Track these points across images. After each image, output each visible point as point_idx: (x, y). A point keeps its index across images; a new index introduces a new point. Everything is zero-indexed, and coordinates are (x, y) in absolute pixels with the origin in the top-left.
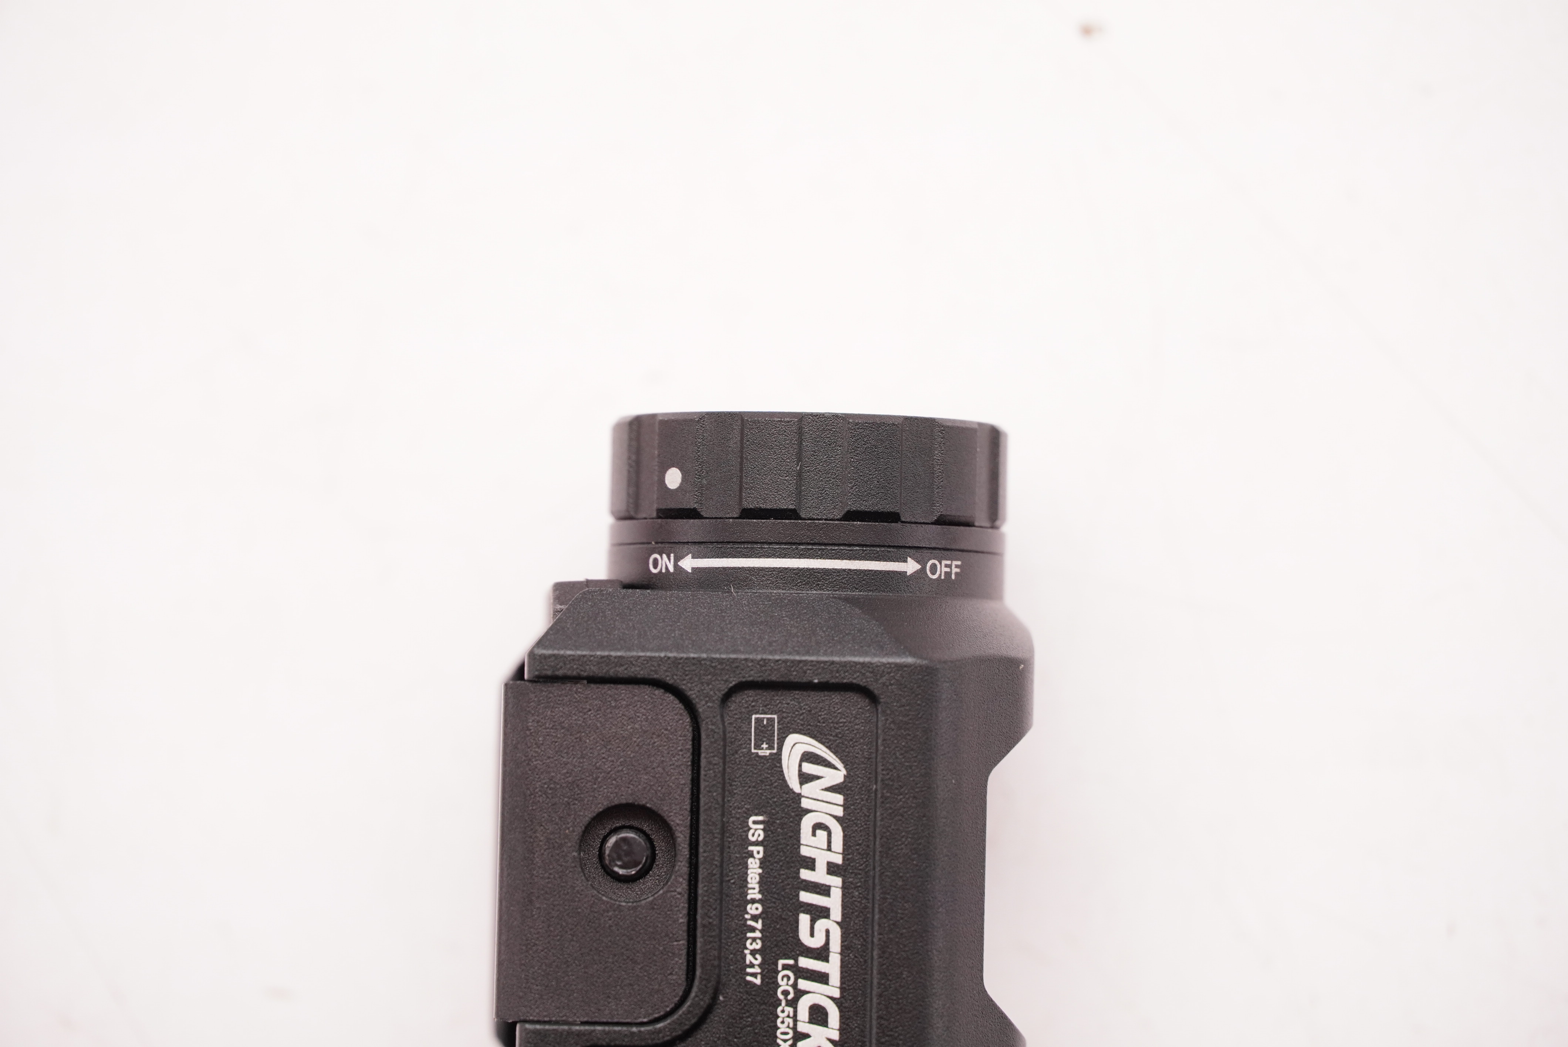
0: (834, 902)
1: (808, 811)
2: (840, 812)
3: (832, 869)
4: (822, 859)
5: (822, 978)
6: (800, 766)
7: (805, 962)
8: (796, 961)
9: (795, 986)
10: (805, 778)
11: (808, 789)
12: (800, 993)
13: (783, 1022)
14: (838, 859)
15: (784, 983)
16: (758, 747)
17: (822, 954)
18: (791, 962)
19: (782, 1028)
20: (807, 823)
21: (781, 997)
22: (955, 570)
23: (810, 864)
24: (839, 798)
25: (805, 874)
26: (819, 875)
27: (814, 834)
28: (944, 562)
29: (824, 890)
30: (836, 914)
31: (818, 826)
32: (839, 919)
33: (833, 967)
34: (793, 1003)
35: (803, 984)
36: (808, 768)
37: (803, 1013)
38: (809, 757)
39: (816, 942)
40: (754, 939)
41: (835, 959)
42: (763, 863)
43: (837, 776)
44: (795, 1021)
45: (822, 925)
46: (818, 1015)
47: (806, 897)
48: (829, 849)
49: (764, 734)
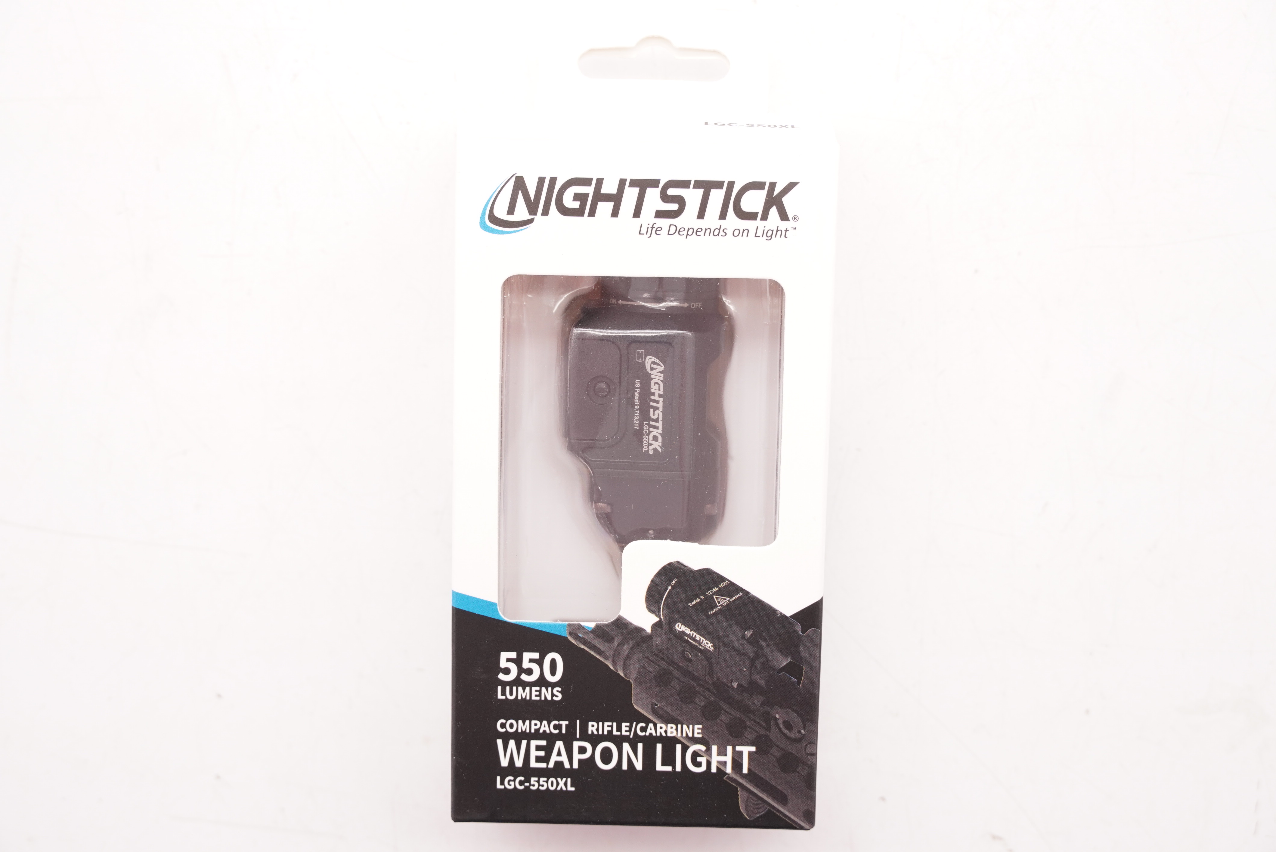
0: (660, 405)
1: (653, 379)
2: (662, 379)
3: (660, 396)
4: (657, 392)
5: (657, 428)
6: (651, 366)
7: (652, 423)
8: (649, 422)
9: (649, 430)
10: (652, 369)
11: (653, 372)
12: (650, 432)
13: (645, 440)
14: (662, 393)
15: (645, 429)
16: (638, 359)
17: (657, 420)
18: (648, 423)
19: (645, 442)
20: (653, 382)
21: (645, 433)
22: (700, 305)
23: (653, 394)
24: (662, 375)
25: (652, 397)
26: (656, 398)
27: (655, 386)
28: (696, 303)
29: (658, 402)
30: (661, 409)
31: (656, 383)
32: (662, 410)
33: (660, 424)
34: (648, 435)
35: (651, 429)
36: (653, 366)
37: (651, 438)
38: (653, 363)
39: (655, 417)
40: (637, 416)
41: (661, 422)
42: (640, 394)
43: (662, 368)
44: (649, 440)
45: (657, 412)
46: (655, 439)
47: (652, 404)
48: (659, 390)
49: (640, 356)
